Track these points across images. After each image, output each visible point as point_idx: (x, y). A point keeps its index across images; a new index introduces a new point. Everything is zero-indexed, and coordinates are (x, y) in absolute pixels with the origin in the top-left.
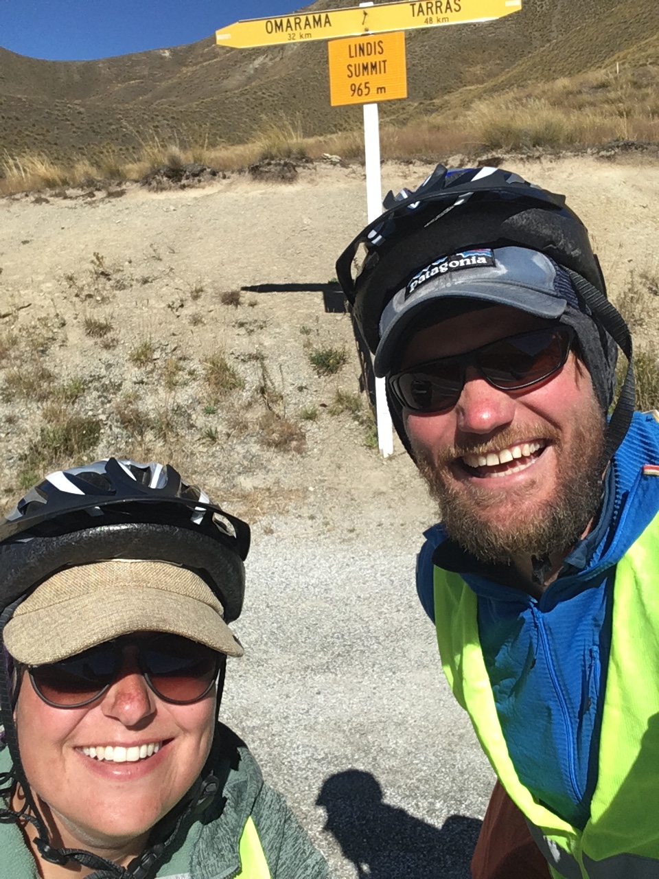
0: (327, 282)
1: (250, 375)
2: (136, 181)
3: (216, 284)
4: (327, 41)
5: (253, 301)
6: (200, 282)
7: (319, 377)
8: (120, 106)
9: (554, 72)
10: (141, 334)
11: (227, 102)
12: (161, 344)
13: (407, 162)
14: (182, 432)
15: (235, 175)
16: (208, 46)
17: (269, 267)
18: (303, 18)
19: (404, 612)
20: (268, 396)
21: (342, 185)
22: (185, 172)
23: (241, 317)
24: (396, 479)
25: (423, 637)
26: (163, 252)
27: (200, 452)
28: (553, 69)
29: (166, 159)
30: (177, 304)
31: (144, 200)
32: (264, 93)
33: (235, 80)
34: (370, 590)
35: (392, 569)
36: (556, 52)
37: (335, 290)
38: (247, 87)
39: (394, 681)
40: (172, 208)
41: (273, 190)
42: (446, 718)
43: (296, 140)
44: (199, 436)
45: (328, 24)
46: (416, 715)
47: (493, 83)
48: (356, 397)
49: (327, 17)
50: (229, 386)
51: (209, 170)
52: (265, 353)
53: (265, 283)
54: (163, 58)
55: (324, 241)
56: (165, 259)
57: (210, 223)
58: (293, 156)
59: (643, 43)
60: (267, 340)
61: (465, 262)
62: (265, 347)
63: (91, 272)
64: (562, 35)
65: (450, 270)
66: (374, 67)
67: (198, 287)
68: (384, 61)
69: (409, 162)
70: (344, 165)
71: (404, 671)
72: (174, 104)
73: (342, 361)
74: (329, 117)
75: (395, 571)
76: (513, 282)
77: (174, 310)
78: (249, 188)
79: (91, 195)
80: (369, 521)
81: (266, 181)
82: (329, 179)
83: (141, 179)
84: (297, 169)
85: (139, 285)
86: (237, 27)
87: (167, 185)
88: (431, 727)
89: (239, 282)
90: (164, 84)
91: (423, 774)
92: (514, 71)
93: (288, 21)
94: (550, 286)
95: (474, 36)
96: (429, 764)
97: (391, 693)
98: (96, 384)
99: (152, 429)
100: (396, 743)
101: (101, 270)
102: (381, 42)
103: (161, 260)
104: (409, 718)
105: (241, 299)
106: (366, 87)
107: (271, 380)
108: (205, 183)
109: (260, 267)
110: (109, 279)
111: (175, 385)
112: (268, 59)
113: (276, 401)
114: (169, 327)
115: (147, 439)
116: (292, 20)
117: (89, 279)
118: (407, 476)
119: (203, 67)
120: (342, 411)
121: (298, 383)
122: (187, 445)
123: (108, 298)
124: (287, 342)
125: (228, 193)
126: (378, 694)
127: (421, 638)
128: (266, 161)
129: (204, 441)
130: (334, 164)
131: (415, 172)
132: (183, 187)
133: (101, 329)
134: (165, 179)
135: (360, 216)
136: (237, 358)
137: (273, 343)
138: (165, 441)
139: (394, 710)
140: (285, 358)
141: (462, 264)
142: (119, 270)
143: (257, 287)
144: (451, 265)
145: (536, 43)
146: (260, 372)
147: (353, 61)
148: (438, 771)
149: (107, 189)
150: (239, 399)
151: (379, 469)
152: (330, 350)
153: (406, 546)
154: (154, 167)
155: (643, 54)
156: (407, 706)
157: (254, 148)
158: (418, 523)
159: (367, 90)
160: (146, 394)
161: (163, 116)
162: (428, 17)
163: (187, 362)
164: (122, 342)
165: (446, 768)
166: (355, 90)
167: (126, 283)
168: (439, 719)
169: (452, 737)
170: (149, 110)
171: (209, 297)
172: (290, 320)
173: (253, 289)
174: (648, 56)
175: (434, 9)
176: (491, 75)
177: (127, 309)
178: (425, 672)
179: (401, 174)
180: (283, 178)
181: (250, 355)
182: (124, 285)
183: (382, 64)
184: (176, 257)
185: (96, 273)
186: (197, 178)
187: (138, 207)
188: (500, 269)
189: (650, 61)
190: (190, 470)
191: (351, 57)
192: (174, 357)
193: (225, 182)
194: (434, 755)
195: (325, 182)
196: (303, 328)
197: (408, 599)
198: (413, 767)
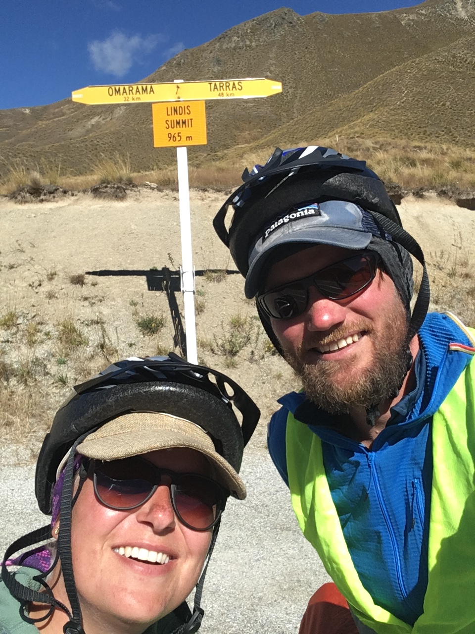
0: (149, 269)
1: (93, 336)
2: (6, 196)
3: (66, 270)
4: (151, 103)
5: (94, 282)
6: (54, 268)
7: (144, 337)
9: (296, 139)
10: (8, 306)
11: (71, 146)
12: (23, 313)
13: (204, 190)
14: (39, 378)
15: (81, 194)
16: (58, 108)
17: (106, 258)
18: (135, 87)
20: (107, 350)
21: (159, 203)
22: (43, 190)
23: (85, 293)
25: (228, 525)
26: (26, 246)
27: (53, 393)
28: (295, 137)
29: (29, 181)
30: (36, 284)
31: (12, 209)
32: (98, 142)
33: (77, 132)
36: (297, 126)
37: (155, 275)
38: (86, 137)
40: (33, 215)
41: (109, 205)
42: (248, 586)
43: (125, 172)
44: (52, 381)
45: (152, 92)
46: (226, 584)
47: (256, 144)
49: (151, 87)
50: (77, 343)
51: (61, 190)
52: (105, 319)
53: (103, 269)
54: (23, 114)
55: (146, 241)
56: (27, 251)
57: (62, 227)
58: (123, 182)
59: (352, 124)
60: (105, 310)
61: (300, 214)
62: (104, 315)
64: (300, 115)
65: (291, 220)
66: (184, 123)
67: (53, 272)
68: (191, 120)
69: (205, 190)
70: (160, 190)
72: (32, 146)
73: (161, 325)
74: (145, 160)
76: (333, 225)
77: (34, 288)
78: (91, 203)
81: (104, 198)
82: (149, 199)
83: (9, 195)
84: (126, 191)
85: (7, 269)
86: (87, 90)
87: (29, 199)
88: (237, 593)
89: (84, 268)
90: (24, 132)
91: (234, 629)
92: (270, 137)
93: (124, 89)
94: (359, 225)
95: (244, 113)
96: (238, 621)
99: (15, 376)
100: (212, 608)
102: (188, 106)
103: (23, 252)
104: (221, 587)
105: (86, 281)
106: (179, 136)
107: (108, 338)
108: (59, 199)
109: (100, 258)
111: (34, 343)
112: (101, 119)
113: (112, 354)
114: (30, 300)
115: (11, 384)
116: (127, 88)
119: (54, 122)
121: (129, 341)
122: (43, 388)
124: (120, 311)
125: (75, 206)
128: (104, 185)
129: (56, 384)
130: (153, 189)
131: (209, 197)
132: (42, 201)
134: (28, 195)
135: (172, 225)
136: (82, 323)
137: (110, 312)
138: (26, 385)
139: (210, 582)
140: (119, 323)
141: (299, 216)
143: (97, 272)
144: (291, 217)
145: (283, 120)
146: (100, 333)
147: (170, 118)
148: (245, 626)
150: (84, 353)
152: (153, 317)
154: (20, 186)
155: (352, 131)
156: (219, 578)
157: (94, 178)
159: (179, 138)
160: (11, 350)
161: (23, 154)
162: (221, 92)
163: (43, 326)
165: (250, 623)
166: (171, 137)
168: (243, 586)
169: (253, 599)
170: (13, 149)
171: (61, 279)
172: (123, 296)
173: (94, 273)
174: (356, 132)
175: (224, 87)
176: (255, 139)
178: (231, 552)
179: (200, 198)
180: (116, 197)
181: (92, 320)
183: (190, 121)
184: (35, 250)
186: (52, 195)
187: (7, 214)
188: (324, 217)
189: (357, 135)
190: (46, 407)
191: (168, 115)
192: (33, 323)
193: (73, 198)
194: (241, 614)
195: (147, 201)
196: (132, 301)
198: (226, 624)
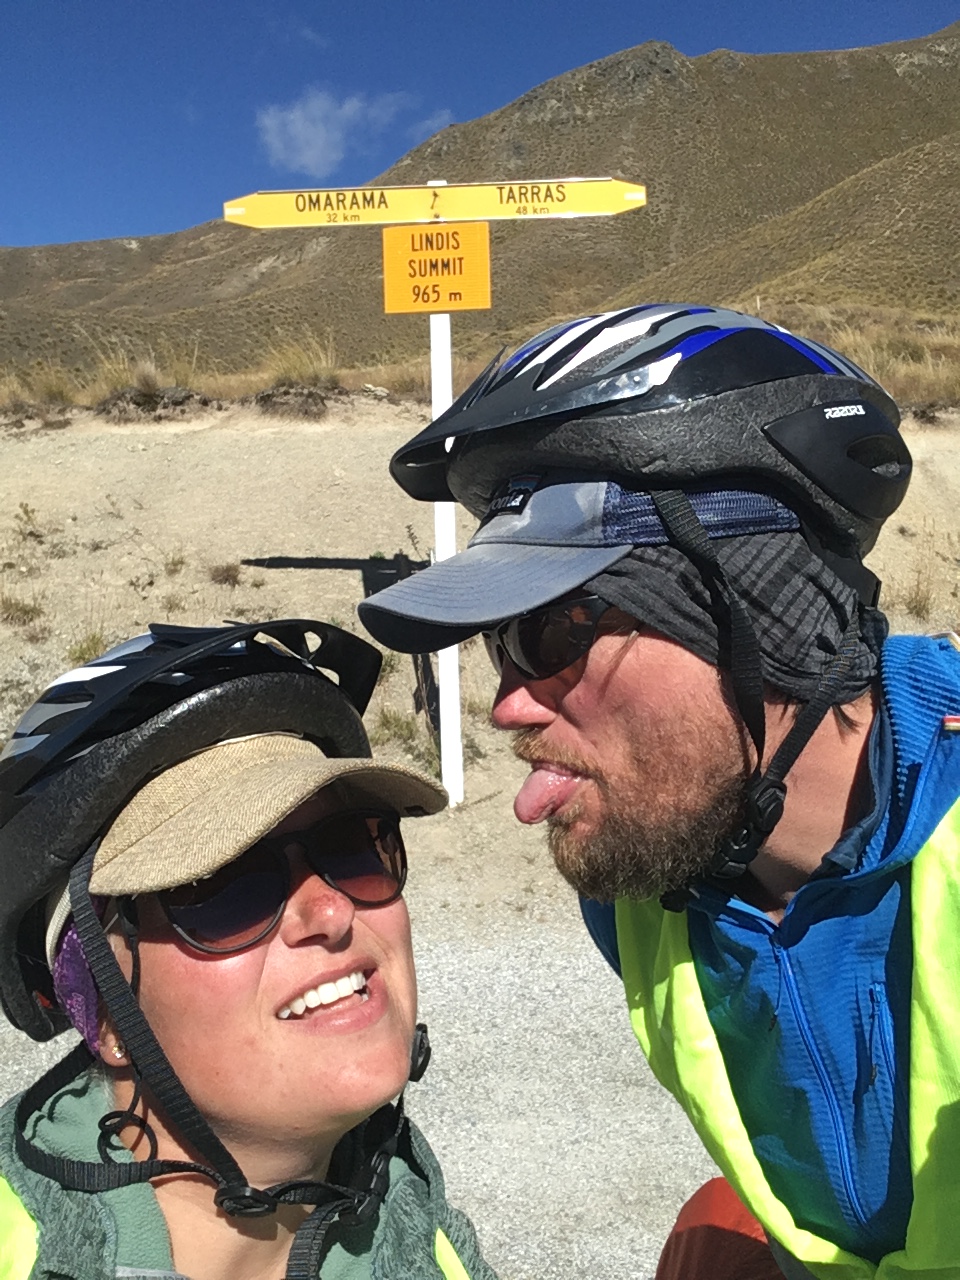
0: (367, 557)
2: (88, 409)
3: (203, 555)
4: (381, 227)
5: (259, 579)
6: (180, 550)
8: (62, 313)
10: (88, 622)
11: (218, 314)
12: (117, 637)
15: (236, 407)
16: (194, 239)
17: (283, 534)
18: (349, 195)
19: (484, 1033)
21: (390, 427)
22: (162, 398)
23: (240, 601)
24: (468, 839)
25: (515, 1070)
26: (126, 506)
29: (135, 379)
30: (145, 580)
31: (99, 434)
32: (272, 307)
33: (232, 287)
34: (432, 1002)
35: (466, 971)
36: (675, 279)
37: (379, 568)
38: (249, 298)
39: (475, 1137)
40: (141, 447)
41: (291, 429)
42: (555, 1191)
43: (324, 364)
45: (383, 205)
46: (509, 1186)
48: (410, 719)
49: (382, 195)
51: (197, 397)
53: (277, 555)
54: (127, 250)
55: (363, 501)
56: (127, 516)
57: (197, 470)
58: (320, 384)
59: (789, 274)
63: (14, 531)
64: (683, 257)
66: (446, 265)
67: (177, 558)
68: (461, 259)
70: (393, 401)
71: (490, 1122)
72: (142, 314)
73: (389, 669)
74: (364, 343)
75: (469, 973)
77: (140, 589)
78: (255, 425)
79: (19, 424)
80: (428, 900)
81: (282, 415)
82: (372, 418)
83: (95, 407)
84: (326, 402)
85: (87, 551)
86: (254, 199)
87: (134, 415)
88: (532, 1205)
89: (238, 552)
90: (127, 286)
92: (621, 300)
93: (328, 197)
95: (567, 252)
96: (532, 1261)
97: (471, 1154)
98: (14, 693)
101: (30, 528)
102: (456, 233)
103: (121, 518)
104: (499, 1192)
105: (241, 577)
106: (434, 292)
108: (192, 415)
109: (270, 533)
110: (41, 543)
112: (280, 261)
114: (130, 613)
116: (333, 196)
117: (11, 542)
118: (485, 835)
119: (185, 266)
120: (388, 740)
123: (39, 569)
125: (225, 430)
126: (450, 1156)
127: (512, 1072)
128: (282, 389)
130: (379, 398)
132: (159, 419)
133: (26, 612)
134: (132, 406)
139: (476, 1181)
142: (57, 530)
143: (265, 560)
145: (648, 266)
147: (418, 256)
148: (546, 1271)
149: (43, 418)
151: (443, 825)
153: (484, 937)
154: (116, 389)
155: (790, 288)
156: (495, 1173)
157: (262, 378)
158: (501, 904)
159: (435, 296)
161: (124, 329)
162: (522, 205)
164: (57, 632)
165: (558, 1266)
166: (419, 293)
167: (66, 548)
168: (545, 1192)
169: (565, 1219)
170: (104, 319)
171: (193, 572)
172: (313, 608)
173: (259, 563)
174: (797, 292)
175: (529, 195)
176: (590, 303)
177: (66, 585)
178: (521, 1122)
180: (306, 413)
182: (64, 552)
183: (457, 262)
184: (143, 514)
185: (21, 533)
186: (179, 408)
187: (90, 443)
189: (799, 297)
191: (414, 250)
193: (221, 415)
194: (538, 1246)
195: (366, 421)
197: (490, 1015)
198: (508, 1265)
